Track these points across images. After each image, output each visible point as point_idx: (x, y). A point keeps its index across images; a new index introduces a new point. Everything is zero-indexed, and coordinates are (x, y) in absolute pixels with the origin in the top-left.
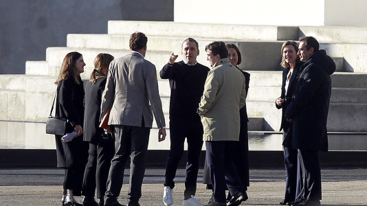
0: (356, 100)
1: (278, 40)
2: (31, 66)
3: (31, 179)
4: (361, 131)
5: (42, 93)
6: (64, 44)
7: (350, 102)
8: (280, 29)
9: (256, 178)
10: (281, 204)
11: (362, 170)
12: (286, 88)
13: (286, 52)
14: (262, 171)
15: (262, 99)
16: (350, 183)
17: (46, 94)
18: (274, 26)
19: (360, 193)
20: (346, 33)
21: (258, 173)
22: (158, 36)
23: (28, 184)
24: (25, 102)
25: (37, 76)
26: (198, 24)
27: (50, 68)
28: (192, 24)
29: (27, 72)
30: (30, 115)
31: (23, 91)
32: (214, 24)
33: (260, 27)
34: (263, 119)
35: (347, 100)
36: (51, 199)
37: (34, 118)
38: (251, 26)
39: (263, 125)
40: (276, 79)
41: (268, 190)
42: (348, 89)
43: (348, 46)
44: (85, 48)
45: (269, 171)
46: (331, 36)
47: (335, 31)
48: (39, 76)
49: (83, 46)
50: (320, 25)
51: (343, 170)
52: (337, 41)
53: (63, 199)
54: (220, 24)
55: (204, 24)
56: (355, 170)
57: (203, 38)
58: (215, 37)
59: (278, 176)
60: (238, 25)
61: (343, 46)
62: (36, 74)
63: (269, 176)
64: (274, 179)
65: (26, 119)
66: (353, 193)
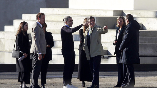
0: (147, 42)
1: (114, 16)
2: (7, 28)
3: (7, 77)
4: (150, 55)
5: (12, 39)
6: (21, 18)
7: (145, 43)
8: (114, 11)
9: (105, 76)
10: (115, 87)
11: (150, 72)
12: (118, 36)
13: (119, 21)
14: (107, 73)
15: (107, 42)
16: (145, 78)
17: (14, 40)
18: (112, 10)
19: (149, 82)
20: (143, 13)
21: (105, 74)
22: (62, 14)
23: (6, 79)
24: (4, 43)
25: (9, 32)
26: (79, 9)
27: (15, 28)
28: (76, 9)
29: (5, 30)
30: (6, 49)
31: (4, 38)
32: (86, 9)
33: (106, 11)
34: (108, 50)
35: (144, 42)
36: (16, 85)
37: (8, 51)
38: (102, 10)
39: (108, 53)
40: (113, 33)
41: (110, 81)
42: (144, 37)
43: (144, 18)
44: (30, 20)
45: (110, 73)
46: (137, 14)
47: (138, 12)
48: (11, 32)
49: (29, 19)
50: (132, 10)
51: (142, 72)
52: (139, 17)
53: (21, 85)
54: (88, 9)
55: (82, 9)
56: (147, 72)
57: (81, 15)
58: (86, 15)
59: (114, 75)
60: (96, 10)
61: (142, 19)
62: (9, 31)
63: (110, 75)
64: (112, 76)
65: (5, 51)
66: (146, 82)
